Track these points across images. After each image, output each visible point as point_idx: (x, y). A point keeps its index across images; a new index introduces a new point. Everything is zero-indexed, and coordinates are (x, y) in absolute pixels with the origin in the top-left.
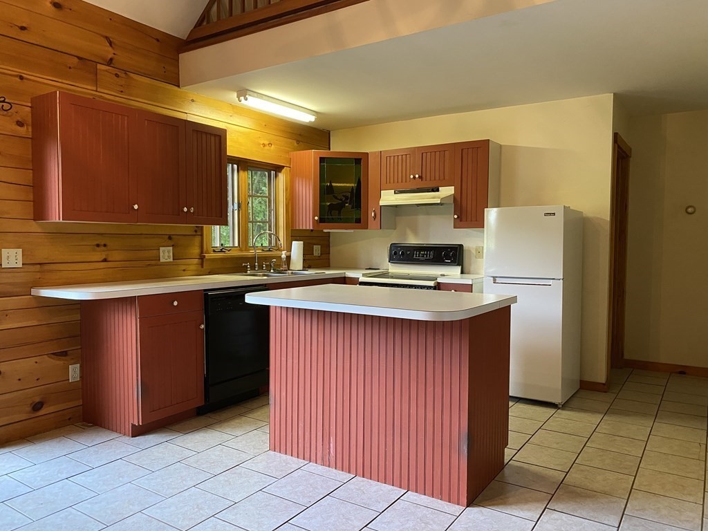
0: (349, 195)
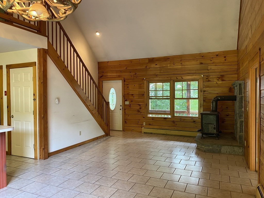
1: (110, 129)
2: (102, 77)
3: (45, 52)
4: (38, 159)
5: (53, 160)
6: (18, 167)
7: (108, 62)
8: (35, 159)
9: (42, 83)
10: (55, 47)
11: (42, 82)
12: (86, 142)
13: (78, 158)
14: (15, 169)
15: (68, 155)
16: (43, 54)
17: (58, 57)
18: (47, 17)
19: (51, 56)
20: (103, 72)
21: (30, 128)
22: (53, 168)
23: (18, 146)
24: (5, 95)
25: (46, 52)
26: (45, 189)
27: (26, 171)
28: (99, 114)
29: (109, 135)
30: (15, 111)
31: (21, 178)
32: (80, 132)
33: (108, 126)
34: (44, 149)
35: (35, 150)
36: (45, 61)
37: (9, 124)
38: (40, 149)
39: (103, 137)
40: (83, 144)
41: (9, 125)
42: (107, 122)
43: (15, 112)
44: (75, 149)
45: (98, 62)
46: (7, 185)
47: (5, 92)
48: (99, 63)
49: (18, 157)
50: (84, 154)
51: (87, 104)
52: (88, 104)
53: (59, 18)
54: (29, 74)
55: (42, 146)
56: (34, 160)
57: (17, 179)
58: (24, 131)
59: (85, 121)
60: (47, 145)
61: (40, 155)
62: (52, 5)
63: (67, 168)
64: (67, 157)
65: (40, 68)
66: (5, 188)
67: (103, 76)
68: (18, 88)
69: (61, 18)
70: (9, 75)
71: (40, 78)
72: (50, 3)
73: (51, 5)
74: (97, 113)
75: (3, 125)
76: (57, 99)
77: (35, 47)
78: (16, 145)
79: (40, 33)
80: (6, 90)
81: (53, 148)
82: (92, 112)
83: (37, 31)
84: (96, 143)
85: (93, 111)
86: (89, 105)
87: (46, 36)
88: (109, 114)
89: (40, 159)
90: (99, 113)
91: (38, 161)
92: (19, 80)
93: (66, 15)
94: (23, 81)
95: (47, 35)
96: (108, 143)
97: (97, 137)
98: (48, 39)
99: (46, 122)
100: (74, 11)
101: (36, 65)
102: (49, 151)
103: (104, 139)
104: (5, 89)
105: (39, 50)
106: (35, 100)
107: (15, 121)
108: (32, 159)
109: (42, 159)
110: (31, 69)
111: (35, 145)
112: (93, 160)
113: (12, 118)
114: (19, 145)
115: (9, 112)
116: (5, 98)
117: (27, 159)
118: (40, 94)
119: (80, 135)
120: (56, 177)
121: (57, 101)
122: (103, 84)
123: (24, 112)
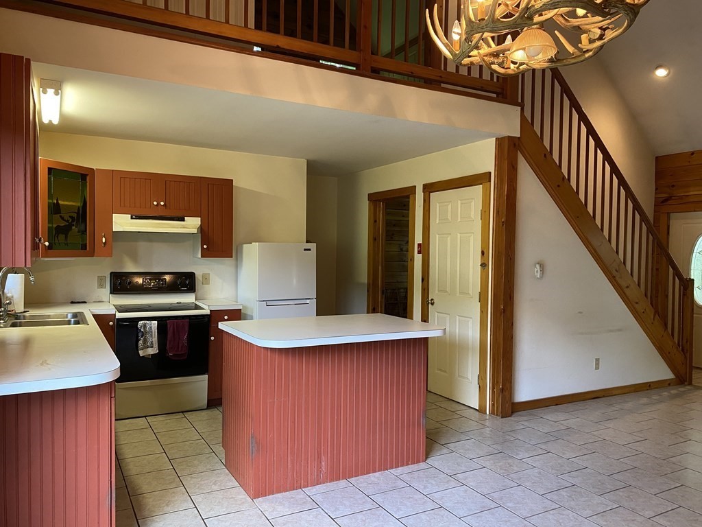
0: (75, 215)
1: (694, 365)
2: (669, 202)
3: (515, 145)
4: (488, 413)
5: (526, 423)
6: (445, 423)
7: (693, 154)
8: (481, 410)
9: (503, 225)
10: (537, 129)
11: (503, 222)
12: (615, 392)
13: (595, 433)
14: (438, 425)
15: (563, 418)
16: (508, 150)
17: (545, 155)
18: (550, 57)
19: (528, 153)
20: (673, 186)
21: (470, 333)
22: (527, 446)
23: (443, 373)
24: (419, 252)
25: (517, 144)
26: (512, 492)
27: (463, 437)
28: (657, 315)
29: (690, 383)
30: (439, 291)
31: (454, 449)
32: (597, 360)
33: (688, 355)
34: (502, 390)
35: (482, 389)
36: (513, 167)
37: (425, 318)
38: (493, 389)
39: (669, 384)
40: (604, 396)
41: (425, 322)
42: (685, 341)
43: (437, 292)
44: (581, 404)
45: (657, 158)
46: (426, 458)
47: (419, 245)
48: (658, 160)
49: (441, 399)
50: (611, 426)
51: (619, 281)
52: (624, 284)
53: (579, 54)
54: (473, 204)
55: (497, 382)
56: (477, 413)
57: (445, 451)
58: (457, 338)
59: (611, 331)
60: (511, 382)
61: (493, 405)
62: (569, 24)
63: (564, 454)
64: (562, 425)
65: (499, 187)
66: (422, 465)
67: (671, 197)
68: (447, 237)
69: (585, 52)
70: (427, 208)
71: (498, 213)
72: (563, 22)
73: (566, 24)
74: (650, 312)
75: (412, 318)
76: (538, 266)
77: (490, 136)
78: (438, 369)
79: (503, 98)
80: (421, 242)
81: (525, 392)
82: (636, 306)
83: (495, 96)
84: (645, 399)
85: (637, 303)
86: (627, 287)
87: (516, 104)
88: (692, 317)
89: (492, 413)
90: (656, 312)
91: (488, 417)
92: (449, 218)
93: (603, 41)
94: (459, 220)
95: (520, 101)
96: (687, 406)
97: (648, 383)
98: (522, 110)
99: (510, 325)
100: (629, 26)
101: (490, 181)
102: (514, 399)
103: (674, 392)
104: (418, 239)
105: (500, 142)
106: (484, 265)
107: (436, 313)
108: (473, 410)
109: (497, 415)
110: (478, 190)
111: (481, 378)
112: (641, 449)
113: (430, 305)
114: (445, 372)
115: (426, 290)
116: (418, 259)
117: (463, 407)
118: (499, 253)
119: (597, 368)
120: (536, 470)
121: (539, 271)
122: (671, 222)
123: (458, 295)
